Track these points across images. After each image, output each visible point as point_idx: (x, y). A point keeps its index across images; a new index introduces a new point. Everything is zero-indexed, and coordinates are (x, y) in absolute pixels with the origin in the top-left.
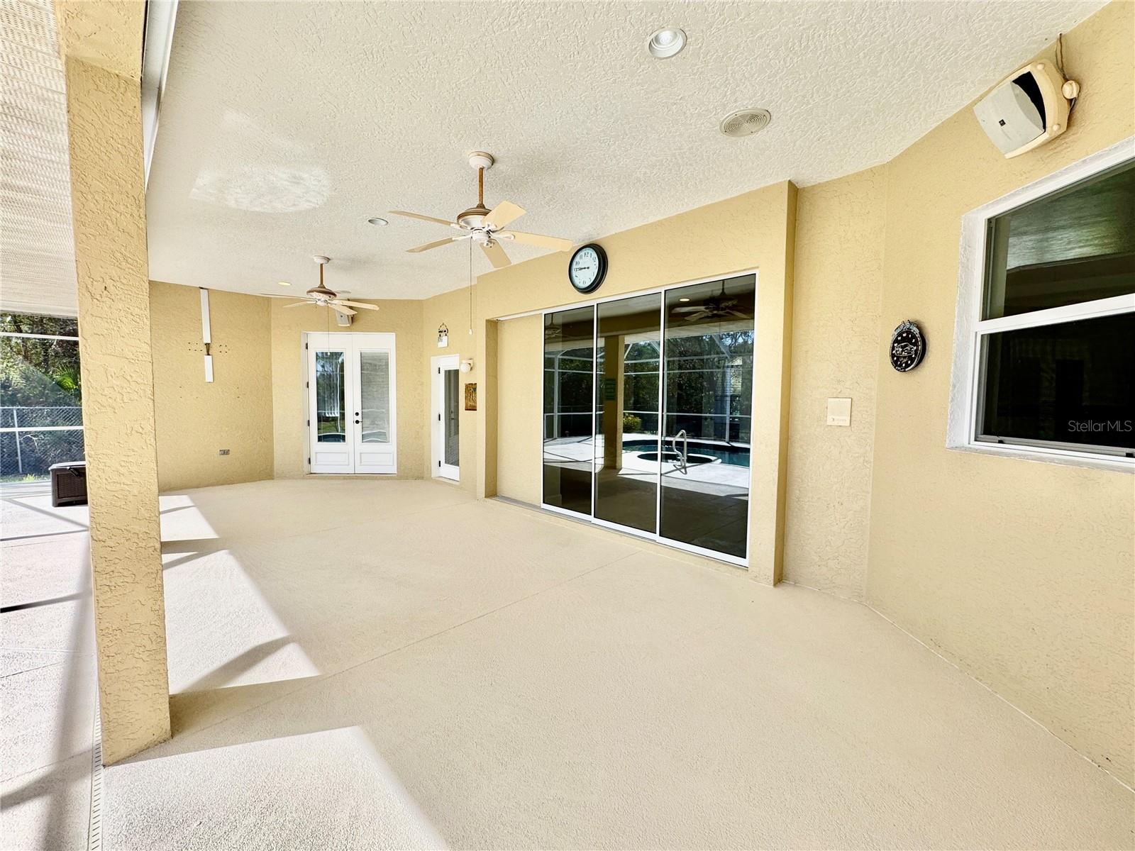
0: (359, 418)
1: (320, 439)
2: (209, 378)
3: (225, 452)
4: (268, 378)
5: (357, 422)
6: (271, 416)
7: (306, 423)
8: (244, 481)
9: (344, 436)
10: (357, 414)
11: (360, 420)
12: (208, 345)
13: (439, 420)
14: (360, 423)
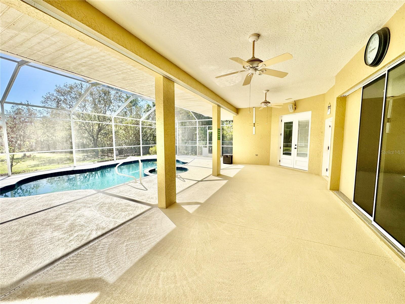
0: (296, 147)
1: (284, 154)
2: (254, 133)
3: (257, 155)
4: (270, 132)
5: (296, 148)
6: (270, 145)
7: (280, 148)
8: (261, 164)
9: (291, 153)
10: (296, 145)
11: (297, 148)
12: (254, 124)
13: (328, 149)
14: (297, 149)
